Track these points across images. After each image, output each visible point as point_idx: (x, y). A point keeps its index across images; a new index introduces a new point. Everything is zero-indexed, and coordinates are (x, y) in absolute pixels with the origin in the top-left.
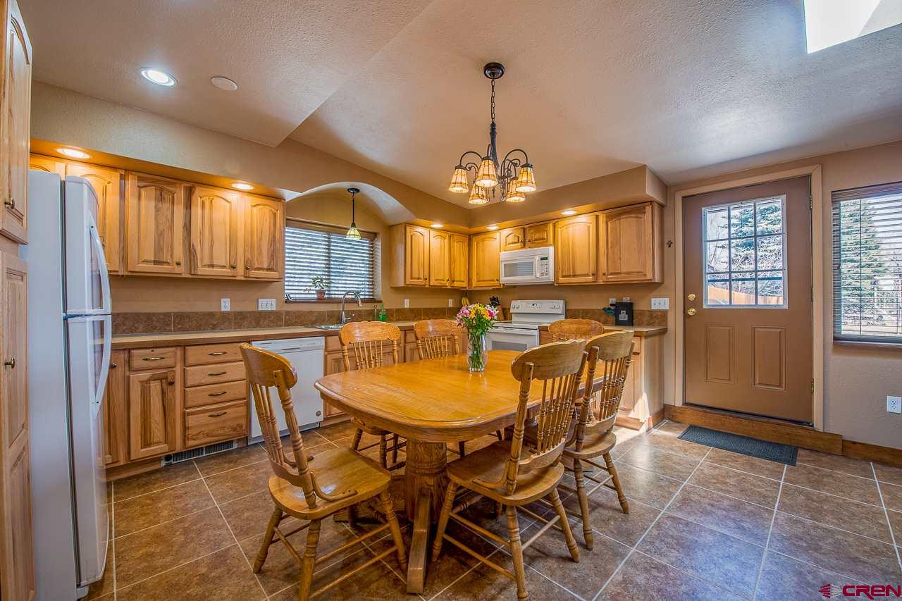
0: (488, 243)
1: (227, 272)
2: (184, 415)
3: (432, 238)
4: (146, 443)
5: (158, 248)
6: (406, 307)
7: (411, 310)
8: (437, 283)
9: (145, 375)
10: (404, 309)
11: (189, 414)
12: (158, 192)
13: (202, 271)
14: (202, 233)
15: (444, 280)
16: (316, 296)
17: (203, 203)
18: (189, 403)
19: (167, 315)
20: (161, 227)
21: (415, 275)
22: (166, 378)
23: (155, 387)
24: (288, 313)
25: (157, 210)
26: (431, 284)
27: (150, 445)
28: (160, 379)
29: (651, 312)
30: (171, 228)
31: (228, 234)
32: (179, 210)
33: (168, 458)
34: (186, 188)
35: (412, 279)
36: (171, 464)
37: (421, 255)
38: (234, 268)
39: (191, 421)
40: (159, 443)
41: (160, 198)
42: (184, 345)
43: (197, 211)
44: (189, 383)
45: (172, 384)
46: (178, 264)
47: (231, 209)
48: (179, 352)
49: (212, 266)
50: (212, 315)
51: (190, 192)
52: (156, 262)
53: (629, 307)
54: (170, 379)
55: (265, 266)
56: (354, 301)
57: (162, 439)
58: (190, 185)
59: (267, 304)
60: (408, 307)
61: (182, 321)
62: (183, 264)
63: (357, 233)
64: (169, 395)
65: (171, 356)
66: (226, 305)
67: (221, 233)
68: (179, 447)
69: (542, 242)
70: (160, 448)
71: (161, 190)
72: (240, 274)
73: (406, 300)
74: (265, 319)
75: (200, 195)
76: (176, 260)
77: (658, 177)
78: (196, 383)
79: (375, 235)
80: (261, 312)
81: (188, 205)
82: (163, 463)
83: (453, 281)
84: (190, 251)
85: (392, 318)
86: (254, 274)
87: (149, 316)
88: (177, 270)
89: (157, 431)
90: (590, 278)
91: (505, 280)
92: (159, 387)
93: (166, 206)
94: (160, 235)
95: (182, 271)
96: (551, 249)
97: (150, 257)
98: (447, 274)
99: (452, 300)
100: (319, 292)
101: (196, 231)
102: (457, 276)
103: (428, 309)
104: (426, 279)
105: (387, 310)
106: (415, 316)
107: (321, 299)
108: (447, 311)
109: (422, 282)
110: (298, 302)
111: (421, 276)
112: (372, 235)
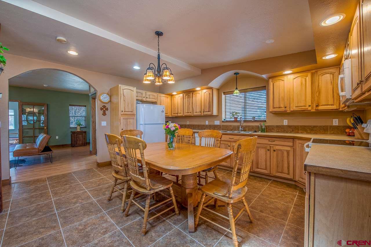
5: (188, 110)
6: (284, 124)
7: (289, 126)
8: (297, 109)
10: (283, 126)
12: (188, 96)
13: (195, 114)
17: (195, 96)
21: (277, 105)
24: (223, 125)
26: (291, 110)
30: (190, 104)
38: (200, 112)
46: (191, 113)
50: (204, 125)
51: (193, 93)
59: (217, 123)
60: (287, 124)
63: (238, 92)
66: (207, 123)
67: (198, 102)
72: (202, 114)
73: (284, 121)
74: (216, 127)
81: (192, 97)
84: (193, 110)
85: (273, 130)
94: (188, 106)
97: (187, 112)
98: (309, 102)
99: (337, 120)
100: (235, 118)
101: (193, 104)
102: (323, 101)
103: (305, 126)
104: (286, 107)
105: (269, 126)
106: (293, 130)
107: (236, 121)
108: (330, 128)
109: (283, 109)
110: (227, 121)
111: (282, 106)
112: (264, 88)
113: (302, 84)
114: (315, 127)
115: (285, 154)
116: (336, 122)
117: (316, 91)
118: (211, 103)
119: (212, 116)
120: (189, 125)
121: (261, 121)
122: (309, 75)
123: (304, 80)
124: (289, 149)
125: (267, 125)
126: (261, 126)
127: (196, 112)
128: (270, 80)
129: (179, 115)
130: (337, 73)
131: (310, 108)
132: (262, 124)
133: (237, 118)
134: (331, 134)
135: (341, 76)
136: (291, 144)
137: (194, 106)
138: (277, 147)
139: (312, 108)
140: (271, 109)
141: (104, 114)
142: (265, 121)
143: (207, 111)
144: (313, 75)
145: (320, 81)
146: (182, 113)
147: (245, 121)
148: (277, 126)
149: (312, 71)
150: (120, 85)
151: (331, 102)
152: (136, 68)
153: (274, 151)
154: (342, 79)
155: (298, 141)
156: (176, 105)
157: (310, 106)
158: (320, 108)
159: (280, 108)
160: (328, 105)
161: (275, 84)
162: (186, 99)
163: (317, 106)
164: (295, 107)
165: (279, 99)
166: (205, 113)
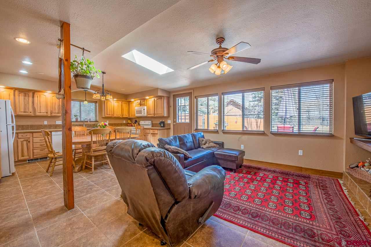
0: (133, 104)
2: (33, 150)
3: (114, 103)
4: (23, 156)
5: (25, 108)
9: (22, 140)
11: (34, 149)
12: (24, 94)
13: (38, 114)
14: (37, 104)
15: (119, 115)
16: (75, 120)
17: (37, 96)
18: (34, 147)
19: (28, 125)
20: (26, 103)
21: (108, 113)
22: (28, 140)
23: (25, 143)
25: (24, 99)
26: (115, 116)
27: (24, 156)
28: (27, 141)
29: (168, 124)
30: (28, 103)
31: (45, 104)
33: (29, 160)
34: (32, 93)
35: (107, 115)
36: (30, 162)
37: (111, 109)
38: (47, 113)
39: (35, 151)
40: (26, 156)
41: (25, 96)
42: (33, 133)
43: (36, 99)
44: (34, 142)
45: (29, 142)
46: (31, 112)
47: (46, 98)
48: (31, 134)
49: (41, 113)
50: (41, 125)
51: (34, 94)
52: (24, 112)
53: (163, 123)
54: (29, 141)
55: (57, 112)
56: (87, 121)
57: (27, 155)
58: (33, 92)
59: (59, 122)
61: (32, 127)
62: (32, 112)
64: (29, 145)
65: (29, 135)
66: (46, 123)
67: (43, 103)
68: (32, 158)
69: (144, 105)
70: (26, 157)
71: (25, 94)
72: (49, 114)
73: (107, 121)
74: (58, 126)
75: (36, 95)
76: (30, 111)
77: (162, 89)
78: (36, 142)
80: (57, 125)
81: (33, 97)
82: (28, 162)
83: (123, 115)
84: (34, 110)
86: (53, 114)
87: (23, 126)
88: (30, 114)
89: (26, 153)
90: (153, 115)
91: (137, 115)
92: (26, 143)
93: (27, 98)
94: (25, 105)
95: (32, 114)
96: (146, 107)
101: (35, 104)
107: (77, 121)
109: (111, 116)
111: (111, 114)
112: (96, 102)
121: (95, 121)
122: (120, 103)
131: (121, 116)
158: (124, 116)
165: (110, 111)
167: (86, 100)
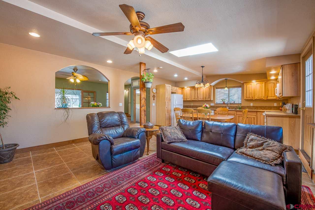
1: (202, 99)
5: (194, 97)
6: (251, 105)
7: (253, 107)
8: (258, 98)
10: (251, 106)
13: (199, 99)
15: (261, 97)
17: (199, 89)
21: (248, 96)
24: (216, 106)
26: (255, 99)
30: (196, 94)
32: (197, 91)
35: (246, 97)
37: (251, 90)
59: (213, 104)
60: (252, 105)
67: (202, 93)
71: (195, 89)
72: (204, 99)
73: (251, 104)
79: (241, 86)
80: (211, 106)
88: (196, 99)
93: (195, 91)
97: (193, 98)
98: (263, 95)
99: (276, 103)
100: (223, 102)
101: (198, 94)
102: (270, 95)
103: (262, 106)
104: (252, 97)
105: (243, 106)
106: (255, 108)
107: (224, 103)
108: (273, 107)
109: (251, 98)
110: (218, 104)
111: (251, 96)
112: (240, 87)
113: (260, 87)
114: (266, 107)
115: (253, 119)
116: (275, 105)
117: (266, 90)
118: (210, 94)
119: (210, 101)
120: (193, 106)
121: (239, 104)
122: (264, 83)
123: (261, 85)
124: (254, 116)
125: (241, 106)
126: (239, 106)
127: (200, 98)
128: (245, 84)
129: (188, 100)
130: (276, 83)
131: (264, 98)
132: (239, 105)
133: (224, 102)
134: (273, 110)
135: (276, 88)
136: (255, 114)
137: (198, 95)
138: (249, 116)
139: (265, 98)
140: (245, 98)
141: (154, 99)
142: (241, 104)
143: (208, 98)
144: (265, 83)
145: (269, 86)
146: (190, 98)
147: (230, 104)
148: (247, 107)
149: (265, 81)
150: (166, 84)
151: (273, 96)
152: (176, 76)
153: (247, 118)
154: (276, 89)
155: (259, 113)
156: (186, 94)
157: (264, 97)
158: (269, 98)
159: (249, 97)
160: (272, 97)
161: (247, 86)
162: (193, 91)
163: (267, 97)
164: (257, 97)
165: (249, 93)
166: (206, 99)
167: (226, 87)
